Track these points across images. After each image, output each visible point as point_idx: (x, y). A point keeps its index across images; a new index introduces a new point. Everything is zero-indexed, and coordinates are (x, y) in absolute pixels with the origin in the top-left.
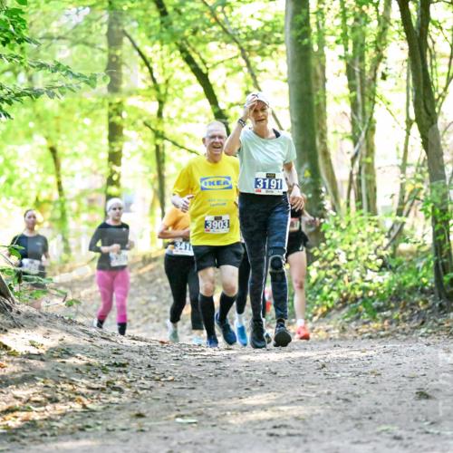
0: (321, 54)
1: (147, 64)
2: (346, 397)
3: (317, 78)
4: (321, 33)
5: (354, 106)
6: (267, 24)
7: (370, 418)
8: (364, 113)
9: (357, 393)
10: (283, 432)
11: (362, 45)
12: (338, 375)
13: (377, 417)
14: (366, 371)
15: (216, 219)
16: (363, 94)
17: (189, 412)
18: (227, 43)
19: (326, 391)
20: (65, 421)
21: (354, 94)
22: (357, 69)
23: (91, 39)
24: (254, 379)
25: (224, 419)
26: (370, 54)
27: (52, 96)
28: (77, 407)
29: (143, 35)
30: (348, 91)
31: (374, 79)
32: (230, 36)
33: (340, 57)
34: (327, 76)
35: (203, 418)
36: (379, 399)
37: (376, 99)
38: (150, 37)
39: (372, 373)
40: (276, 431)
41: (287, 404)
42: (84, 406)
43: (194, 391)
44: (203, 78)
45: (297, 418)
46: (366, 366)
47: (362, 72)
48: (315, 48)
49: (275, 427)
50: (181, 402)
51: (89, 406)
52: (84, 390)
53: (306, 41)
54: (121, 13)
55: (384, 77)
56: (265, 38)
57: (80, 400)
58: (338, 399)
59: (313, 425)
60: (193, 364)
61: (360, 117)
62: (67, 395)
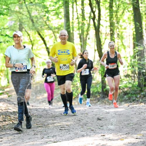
0: (73, 33)
1: (29, 35)
2: (79, 120)
3: (72, 39)
4: (73, 28)
5: (81, 46)
6: (59, 25)
7: (85, 125)
8: (84, 48)
9: (82, 119)
10: (63, 129)
11: (83, 31)
12: (77, 114)
13: (87, 125)
14: (84, 113)
15: (64, 65)
16: (84, 43)
17: (40, 124)
18: (49, 30)
19: (74, 118)
20: (8, 126)
21: (81, 43)
22: (82, 37)
23: (15, 29)
24: (56, 115)
25: (48, 125)
26: (85, 33)
27: (5, 43)
28: (11, 122)
29: (28, 28)
30: (80, 42)
31: (86, 39)
32: (50, 28)
33: (78, 34)
34: (74, 39)
35: (43, 125)
36: (88, 120)
37: (87, 44)
38: (30, 28)
39: (86, 114)
40: (62, 129)
41: (64, 122)
42: (13, 122)
43: (41, 118)
44: (43, 39)
45: (67, 125)
46: (84, 112)
47: (83, 38)
48: (71, 31)
49: (61, 127)
50: (37, 121)
51: (14, 122)
52: (13, 118)
53: (69, 30)
54: (22, 22)
55: (89, 39)
56: (59, 29)
57: (12, 121)
58: (77, 120)
59: (71, 127)
60: (40, 111)
61: (83, 49)
62: (8, 119)
